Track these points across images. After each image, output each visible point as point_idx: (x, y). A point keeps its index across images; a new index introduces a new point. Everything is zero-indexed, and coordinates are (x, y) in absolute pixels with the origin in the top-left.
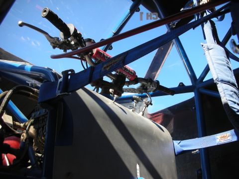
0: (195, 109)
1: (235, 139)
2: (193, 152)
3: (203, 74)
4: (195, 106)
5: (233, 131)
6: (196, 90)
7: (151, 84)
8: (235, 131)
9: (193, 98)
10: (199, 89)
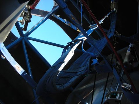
0: (13, 41)
1: (21, 73)
2: (2, 56)
3: (32, 39)
4: (14, 41)
5: (24, 71)
6: (22, 38)
7: (29, 18)
8: (24, 72)
9: (18, 38)
10: (24, 39)
